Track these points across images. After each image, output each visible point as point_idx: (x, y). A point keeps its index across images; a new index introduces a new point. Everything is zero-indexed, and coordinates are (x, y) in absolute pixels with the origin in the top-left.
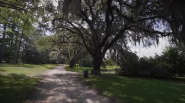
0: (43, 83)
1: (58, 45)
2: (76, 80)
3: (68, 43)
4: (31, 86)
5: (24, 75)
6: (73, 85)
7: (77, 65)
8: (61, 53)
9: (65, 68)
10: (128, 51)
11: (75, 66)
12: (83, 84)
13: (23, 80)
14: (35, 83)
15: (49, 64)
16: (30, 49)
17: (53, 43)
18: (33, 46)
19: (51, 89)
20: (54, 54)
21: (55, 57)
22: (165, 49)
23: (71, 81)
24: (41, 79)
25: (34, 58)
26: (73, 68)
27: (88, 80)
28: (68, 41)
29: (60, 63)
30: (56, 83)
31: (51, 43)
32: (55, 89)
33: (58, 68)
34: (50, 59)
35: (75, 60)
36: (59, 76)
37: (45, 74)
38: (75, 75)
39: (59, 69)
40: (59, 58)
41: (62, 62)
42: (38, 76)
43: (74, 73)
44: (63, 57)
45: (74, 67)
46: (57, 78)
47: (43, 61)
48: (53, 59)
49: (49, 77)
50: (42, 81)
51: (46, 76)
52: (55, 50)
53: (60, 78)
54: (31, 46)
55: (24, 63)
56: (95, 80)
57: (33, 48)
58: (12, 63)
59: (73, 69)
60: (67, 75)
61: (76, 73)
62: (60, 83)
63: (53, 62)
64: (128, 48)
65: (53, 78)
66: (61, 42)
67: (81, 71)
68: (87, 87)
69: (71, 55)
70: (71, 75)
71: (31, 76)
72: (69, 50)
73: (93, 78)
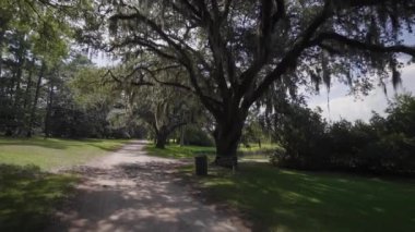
0: (82, 192)
1: (128, 92)
2: (176, 183)
3: (151, 84)
4: (41, 209)
5: (36, 168)
6: (170, 199)
7: (171, 140)
8: (134, 113)
9: (144, 149)
10: (301, 105)
11: (168, 143)
12: (197, 197)
13: (26, 183)
14: (59, 194)
15: (107, 138)
16: (61, 103)
17: (116, 84)
18: (68, 97)
19: (102, 217)
20: (118, 116)
21: (121, 123)
22: (393, 101)
23: (162, 187)
24: (80, 181)
25: (71, 126)
26: (163, 148)
27: (208, 184)
28: (152, 81)
29: (133, 138)
30: (120, 192)
31: (109, 86)
32: (114, 217)
33: (129, 147)
34: (110, 127)
35: (169, 128)
36: (130, 170)
37: (93, 164)
38: (169, 167)
39: (131, 151)
40: (131, 126)
41: (138, 134)
42: (73, 172)
43: (167, 161)
44: (139, 122)
45: (166, 147)
46: (122, 177)
47: (94, 131)
48: (116, 128)
49: (103, 173)
50: (81, 187)
51: (97, 170)
52: (120, 106)
53: (131, 177)
54: (65, 97)
55: (47, 136)
56: (229, 183)
57: (69, 101)
58: (17, 137)
59: (163, 151)
60: (149, 167)
61: (173, 161)
62: (133, 193)
63: (118, 135)
64: (302, 98)
65: (114, 177)
66: (133, 84)
67: (183, 156)
68: (212, 208)
69: (159, 117)
70: (161, 166)
71: (54, 171)
72: (153, 105)
73: (220, 176)
